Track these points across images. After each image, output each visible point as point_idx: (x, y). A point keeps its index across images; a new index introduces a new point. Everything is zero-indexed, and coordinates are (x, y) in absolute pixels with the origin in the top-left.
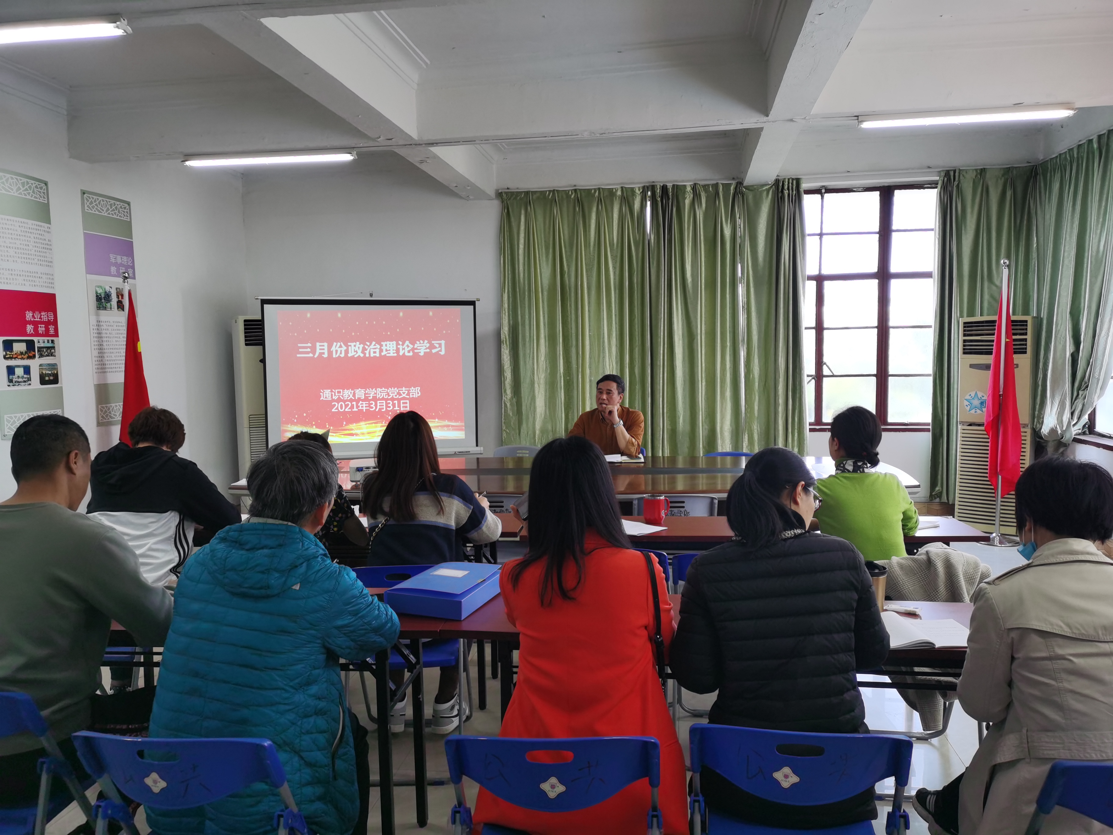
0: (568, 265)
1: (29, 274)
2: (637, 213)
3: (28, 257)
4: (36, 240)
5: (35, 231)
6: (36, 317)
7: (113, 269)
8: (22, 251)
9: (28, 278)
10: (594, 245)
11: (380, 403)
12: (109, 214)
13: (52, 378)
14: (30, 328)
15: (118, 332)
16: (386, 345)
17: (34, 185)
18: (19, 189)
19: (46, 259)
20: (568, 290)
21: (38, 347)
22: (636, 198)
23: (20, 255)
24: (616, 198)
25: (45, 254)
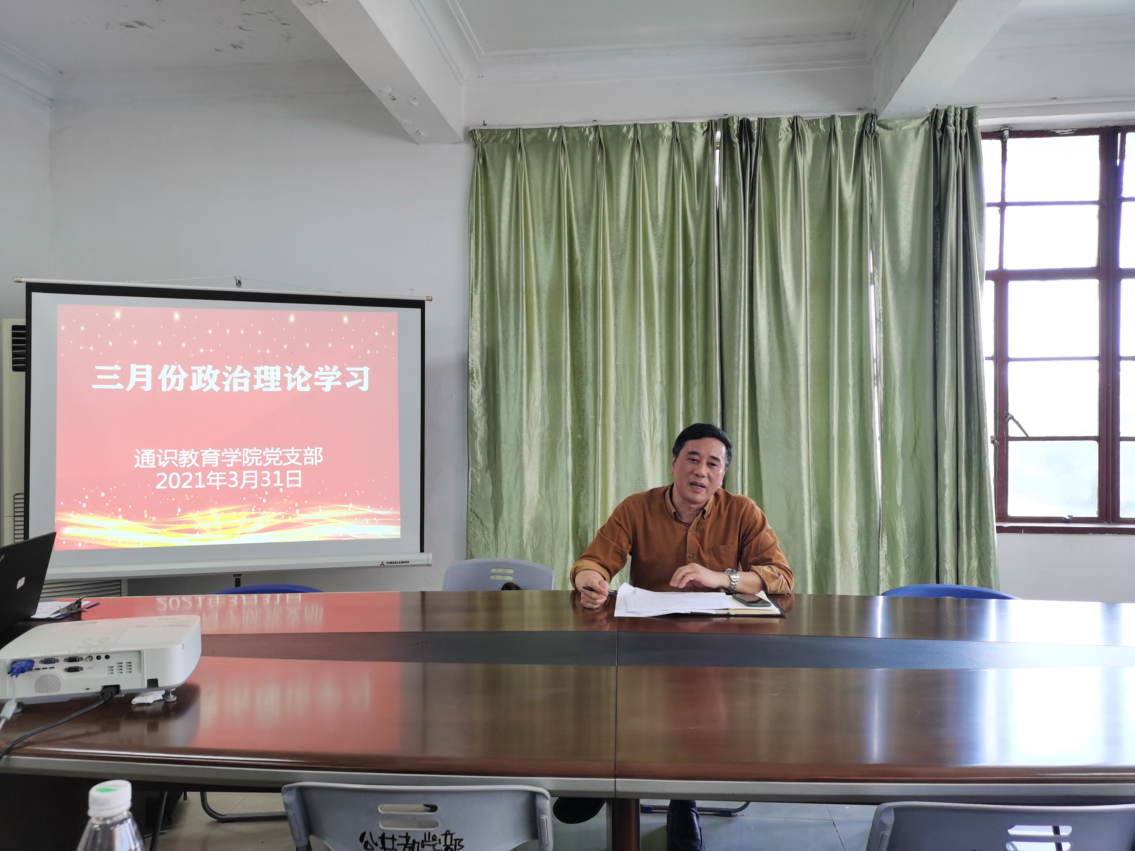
0: (582, 251)
2: (698, 165)
10: (626, 218)
11: (247, 474)
16: (263, 372)
20: (581, 291)
22: (696, 139)
24: (663, 140)
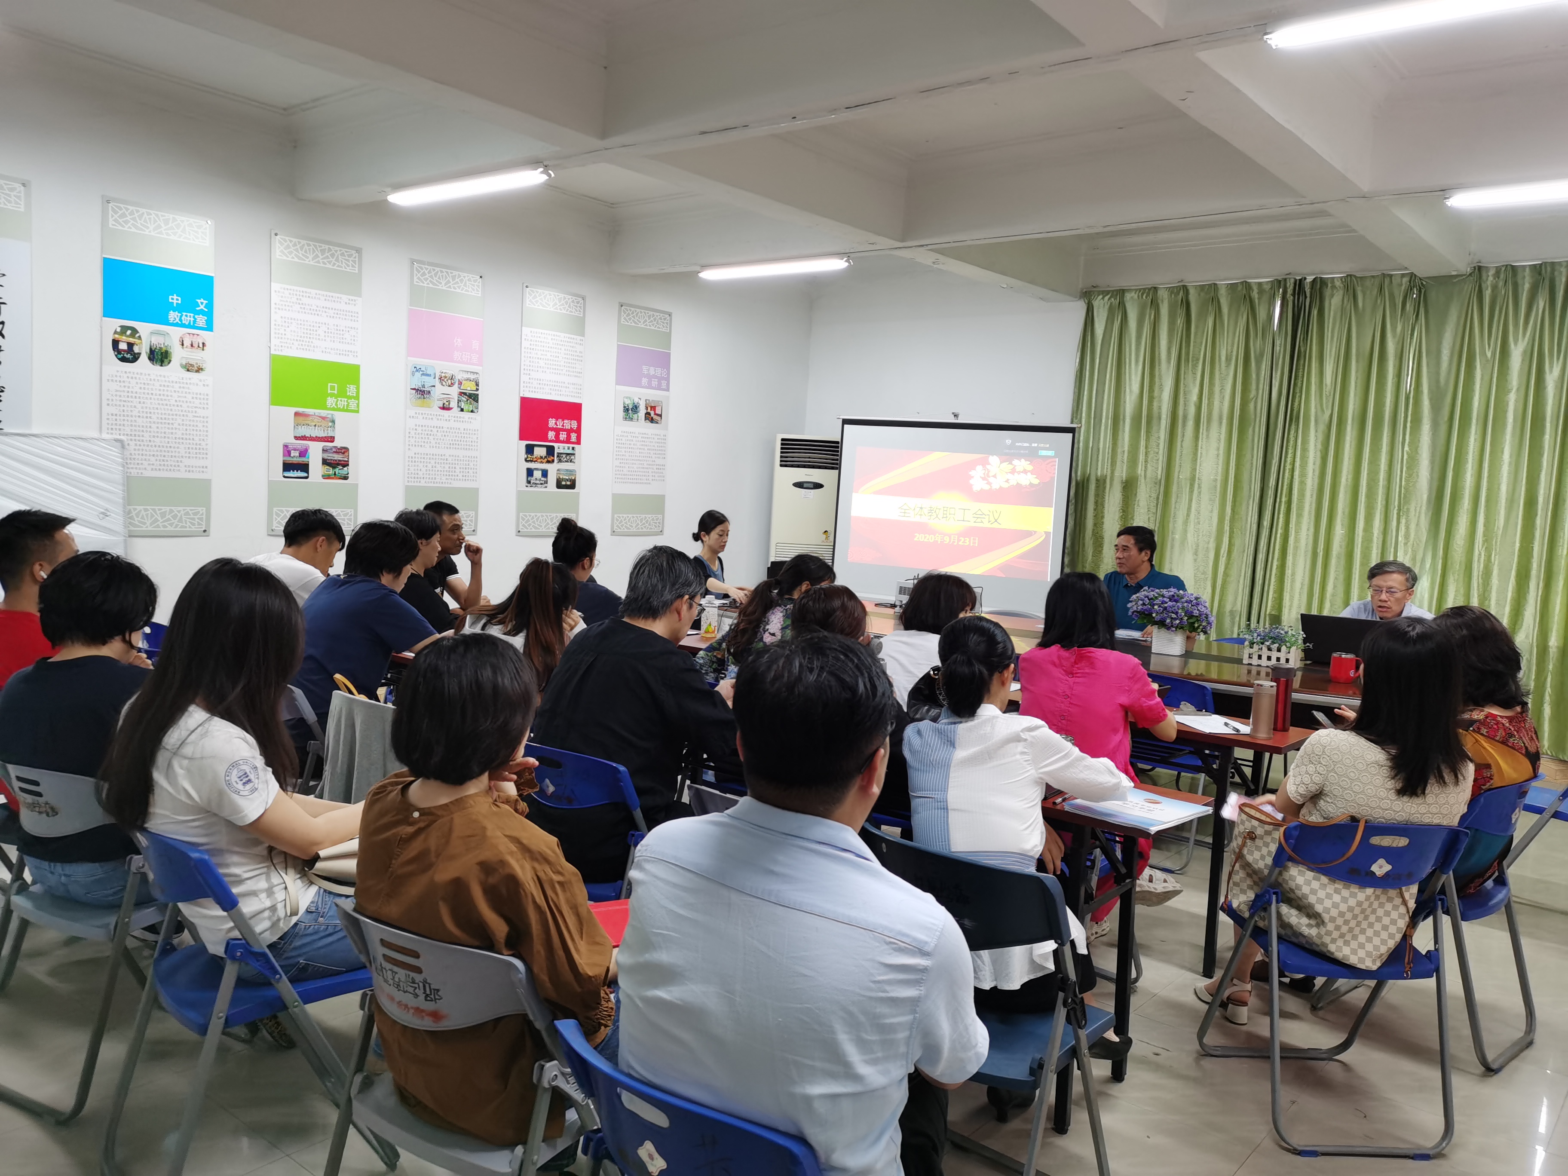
1: (556, 384)
2: (1263, 316)
3: (557, 367)
4: (566, 352)
5: (566, 344)
6: (558, 424)
7: (645, 381)
8: (552, 363)
9: (556, 388)
12: (646, 325)
13: (568, 483)
14: (551, 435)
15: (643, 443)
17: (571, 300)
18: (556, 304)
19: (574, 370)
21: (558, 453)
22: (1262, 296)
23: (549, 366)
25: (574, 366)
